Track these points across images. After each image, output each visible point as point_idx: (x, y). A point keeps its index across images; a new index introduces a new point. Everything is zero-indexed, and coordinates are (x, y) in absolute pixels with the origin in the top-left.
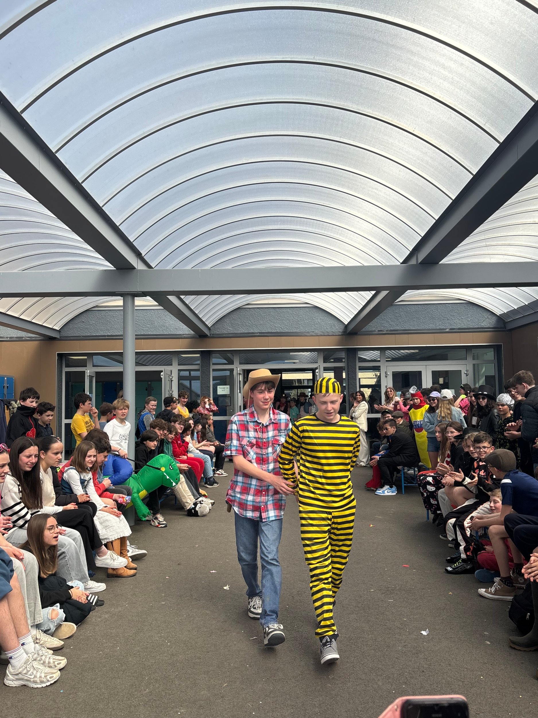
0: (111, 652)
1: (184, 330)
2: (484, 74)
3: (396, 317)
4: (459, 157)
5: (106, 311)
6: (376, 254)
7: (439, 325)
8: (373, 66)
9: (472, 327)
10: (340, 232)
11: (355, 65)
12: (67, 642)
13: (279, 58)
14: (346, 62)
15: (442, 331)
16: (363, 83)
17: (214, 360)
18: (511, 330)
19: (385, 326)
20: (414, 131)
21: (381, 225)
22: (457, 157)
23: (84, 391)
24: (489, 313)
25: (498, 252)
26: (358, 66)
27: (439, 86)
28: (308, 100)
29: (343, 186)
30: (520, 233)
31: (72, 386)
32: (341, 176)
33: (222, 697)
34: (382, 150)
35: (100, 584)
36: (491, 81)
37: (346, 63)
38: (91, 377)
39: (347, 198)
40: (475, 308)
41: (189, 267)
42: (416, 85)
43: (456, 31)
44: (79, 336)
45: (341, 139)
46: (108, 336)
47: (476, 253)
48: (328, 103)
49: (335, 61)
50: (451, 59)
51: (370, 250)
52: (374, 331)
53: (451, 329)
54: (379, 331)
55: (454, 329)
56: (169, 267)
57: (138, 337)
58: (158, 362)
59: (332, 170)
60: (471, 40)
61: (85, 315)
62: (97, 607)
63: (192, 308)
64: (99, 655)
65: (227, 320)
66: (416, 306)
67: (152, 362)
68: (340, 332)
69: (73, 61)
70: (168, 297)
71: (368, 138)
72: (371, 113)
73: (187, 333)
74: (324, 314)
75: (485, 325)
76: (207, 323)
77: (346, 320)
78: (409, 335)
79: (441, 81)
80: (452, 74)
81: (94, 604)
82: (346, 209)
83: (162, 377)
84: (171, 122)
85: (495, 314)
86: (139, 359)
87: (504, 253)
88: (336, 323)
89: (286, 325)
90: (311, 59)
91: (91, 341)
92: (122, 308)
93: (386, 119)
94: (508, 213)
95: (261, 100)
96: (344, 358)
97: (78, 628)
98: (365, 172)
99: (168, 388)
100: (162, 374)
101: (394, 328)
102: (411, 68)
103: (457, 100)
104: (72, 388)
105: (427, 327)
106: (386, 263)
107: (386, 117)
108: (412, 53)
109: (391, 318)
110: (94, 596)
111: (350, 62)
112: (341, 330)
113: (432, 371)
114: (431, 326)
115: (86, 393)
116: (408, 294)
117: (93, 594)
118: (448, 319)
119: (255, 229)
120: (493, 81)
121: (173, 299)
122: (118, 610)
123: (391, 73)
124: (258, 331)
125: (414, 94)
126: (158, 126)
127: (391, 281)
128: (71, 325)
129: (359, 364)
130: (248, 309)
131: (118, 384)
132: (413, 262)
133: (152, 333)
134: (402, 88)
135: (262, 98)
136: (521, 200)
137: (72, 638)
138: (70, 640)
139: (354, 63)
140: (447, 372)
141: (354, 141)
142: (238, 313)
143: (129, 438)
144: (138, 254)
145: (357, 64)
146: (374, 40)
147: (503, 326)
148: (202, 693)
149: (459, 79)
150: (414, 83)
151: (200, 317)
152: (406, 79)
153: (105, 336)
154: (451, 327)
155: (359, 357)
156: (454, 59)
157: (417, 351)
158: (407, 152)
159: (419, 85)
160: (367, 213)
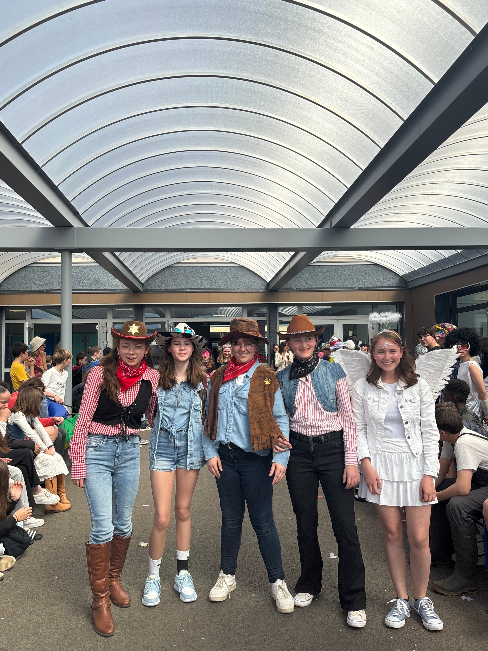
0: (49, 582)
1: (119, 285)
2: (391, 58)
3: (312, 276)
4: (369, 132)
5: (45, 267)
6: (295, 218)
7: (349, 284)
8: (294, 47)
9: (378, 286)
10: (263, 198)
11: (277, 45)
12: (7, 574)
13: (208, 34)
14: (269, 41)
15: (352, 290)
16: (285, 62)
17: (147, 314)
18: (411, 289)
19: (302, 284)
20: (329, 107)
21: (299, 192)
22: (367, 132)
23: (23, 342)
24: (393, 274)
25: (402, 219)
26: (280, 45)
27: (351, 67)
28: (235, 75)
29: (266, 155)
30: (420, 203)
31: (12, 337)
32: (264, 147)
33: (154, 618)
34: (301, 124)
35: (38, 520)
36: (397, 65)
37: (269, 43)
38: (30, 329)
39: (270, 166)
40: (381, 269)
41: (124, 226)
42: (332, 66)
43: (367, 18)
44: (18, 291)
45: (265, 112)
46: (46, 290)
47: (382, 220)
48: (253, 78)
49: (259, 40)
50: (363, 43)
51: (290, 215)
52: (293, 289)
53: (359, 288)
54: (297, 288)
55: (362, 287)
56: (105, 226)
57: (75, 292)
58: (94, 315)
59: (256, 140)
60: (380, 27)
61: (24, 270)
62: (35, 541)
63: (127, 265)
64: (38, 584)
65: (159, 277)
66: (329, 267)
67: (89, 315)
68: (262, 289)
69: (13, 27)
70: (103, 253)
71: (288, 112)
72: (291, 90)
73: (121, 288)
74: (248, 273)
75: (389, 284)
76: (140, 279)
77: (268, 279)
78: (323, 292)
79: (354, 63)
80: (363, 57)
81: (32, 539)
82: (268, 176)
83: (97, 329)
84: (107, 89)
85: (397, 274)
86: (76, 312)
87: (406, 220)
88: (259, 281)
89: (214, 282)
90: (238, 37)
91: (30, 295)
92: (60, 265)
93: (305, 95)
94: (410, 184)
95: (192, 73)
96: (266, 314)
97: (17, 561)
98: (285, 143)
99: (103, 339)
100: (97, 326)
101: (310, 287)
102: (327, 49)
103: (367, 80)
104: (12, 339)
105: (339, 286)
106: (303, 226)
107: (304, 93)
108: (328, 36)
109: (307, 277)
110: (32, 531)
111: (273, 42)
112: (263, 288)
113: (343, 325)
114: (343, 285)
115: (25, 343)
116: (322, 256)
117: (31, 529)
118: (357, 279)
119: (185, 193)
120: (399, 64)
121: (107, 255)
122: (56, 543)
123: (310, 54)
124: (188, 287)
125: (329, 74)
126: (95, 93)
127: (308, 243)
128: (10, 280)
129: (279, 318)
130: (179, 267)
131: (56, 335)
132: (328, 226)
133: (88, 288)
134: (319, 68)
135: (192, 71)
136: (422, 173)
137: (12, 570)
138: (10, 572)
139: (276, 43)
140: (356, 326)
141: (276, 114)
142: (169, 270)
143: (66, 385)
144: (75, 213)
145: (280, 44)
146: (294, 22)
147: (404, 285)
148: (136, 615)
149: (370, 61)
150: (330, 63)
151: (134, 273)
152: (323, 59)
153: (43, 290)
154: (359, 286)
155: (279, 313)
156: (365, 43)
157: (330, 307)
158: (323, 126)
159: (334, 65)
160: (287, 181)
